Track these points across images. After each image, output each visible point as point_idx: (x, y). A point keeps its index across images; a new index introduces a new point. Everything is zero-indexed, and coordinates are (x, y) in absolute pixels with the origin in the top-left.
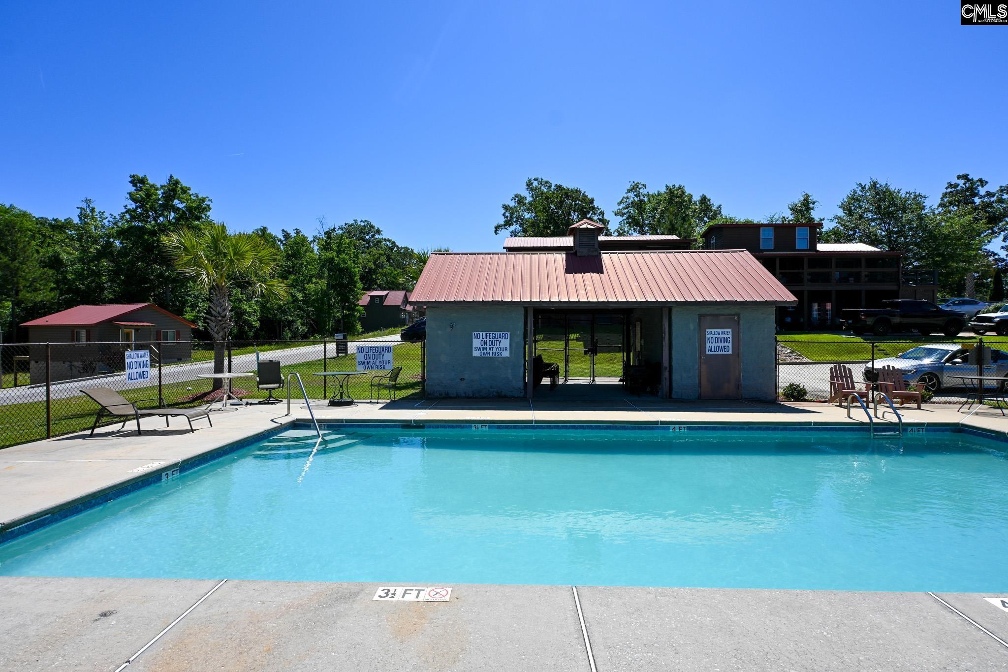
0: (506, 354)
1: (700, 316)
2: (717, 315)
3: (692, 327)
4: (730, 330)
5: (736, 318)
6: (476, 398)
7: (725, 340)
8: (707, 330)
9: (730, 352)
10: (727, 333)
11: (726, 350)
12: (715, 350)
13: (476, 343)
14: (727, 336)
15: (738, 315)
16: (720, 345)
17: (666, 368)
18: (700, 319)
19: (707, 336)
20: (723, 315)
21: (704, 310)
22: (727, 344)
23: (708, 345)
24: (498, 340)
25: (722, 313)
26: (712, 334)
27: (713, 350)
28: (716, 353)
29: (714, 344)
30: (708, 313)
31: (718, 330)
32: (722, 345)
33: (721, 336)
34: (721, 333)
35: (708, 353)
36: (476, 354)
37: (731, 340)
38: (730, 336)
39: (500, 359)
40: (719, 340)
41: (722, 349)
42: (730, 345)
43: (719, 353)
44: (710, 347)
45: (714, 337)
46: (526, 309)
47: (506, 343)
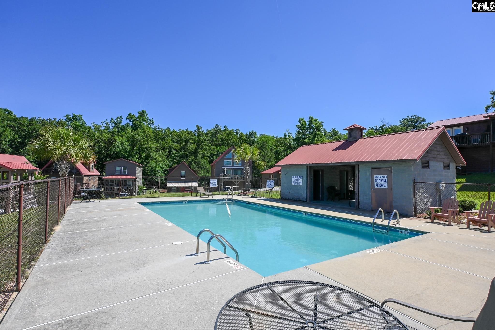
0: (301, 184)
1: (372, 168)
2: (380, 168)
3: (368, 174)
4: (387, 175)
5: (390, 169)
6: (293, 200)
7: (384, 181)
8: (375, 176)
9: (387, 187)
10: (385, 177)
11: (384, 186)
12: (379, 186)
13: (293, 180)
14: (385, 179)
15: (391, 167)
16: (381, 183)
17: (357, 193)
18: (371, 170)
19: (375, 179)
20: (383, 168)
21: (374, 165)
22: (384, 183)
23: (375, 183)
24: (299, 179)
25: (382, 166)
26: (377, 177)
27: (378, 186)
28: (380, 187)
29: (379, 183)
30: (376, 167)
31: (380, 176)
32: (383, 183)
33: (382, 179)
34: (382, 177)
35: (376, 187)
36: (293, 184)
37: (387, 180)
38: (387, 179)
39: (300, 186)
40: (381, 181)
41: (382, 185)
42: (387, 183)
43: (381, 187)
44: (376, 184)
45: (378, 179)
46: (307, 167)
47: (301, 180)
